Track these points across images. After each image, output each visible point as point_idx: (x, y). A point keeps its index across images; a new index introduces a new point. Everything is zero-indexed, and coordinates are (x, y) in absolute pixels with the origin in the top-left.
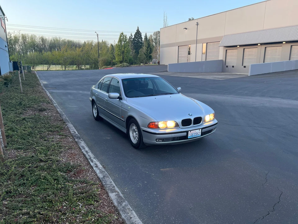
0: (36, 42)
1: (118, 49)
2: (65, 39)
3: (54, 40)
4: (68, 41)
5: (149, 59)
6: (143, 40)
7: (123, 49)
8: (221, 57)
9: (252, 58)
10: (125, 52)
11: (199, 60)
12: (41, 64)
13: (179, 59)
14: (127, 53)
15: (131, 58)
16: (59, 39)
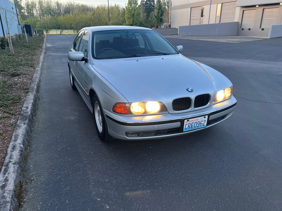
0: (52, 6)
1: (128, 11)
2: (79, 4)
3: (68, 4)
4: (82, 6)
5: (160, 22)
6: (155, 2)
7: (133, 12)
8: (237, 19)
9: (271, 19)
10: (135, 14)
11: (212, 22)
12: (55, 28)
13: (191, 21)
14: (137, 16)
15: (141, 21)
16: (73, 4)
